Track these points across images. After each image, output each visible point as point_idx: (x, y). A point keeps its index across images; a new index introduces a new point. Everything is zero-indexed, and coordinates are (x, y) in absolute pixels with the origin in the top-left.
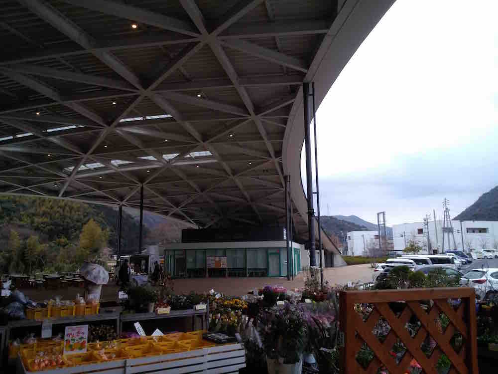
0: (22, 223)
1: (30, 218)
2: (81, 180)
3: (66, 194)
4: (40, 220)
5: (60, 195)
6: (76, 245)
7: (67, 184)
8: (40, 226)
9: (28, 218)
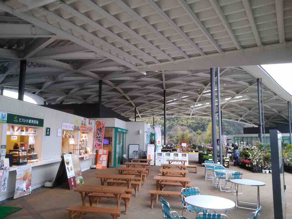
0: (183, 123)
1: (186, 120)
2: (197, 110)
3: (193, 115)
4: (191, 122)
5: (191, 115)
6: (205, 134)
7: (192, 112)
8: (191, 124)
9: (185, 121)
